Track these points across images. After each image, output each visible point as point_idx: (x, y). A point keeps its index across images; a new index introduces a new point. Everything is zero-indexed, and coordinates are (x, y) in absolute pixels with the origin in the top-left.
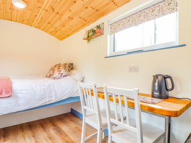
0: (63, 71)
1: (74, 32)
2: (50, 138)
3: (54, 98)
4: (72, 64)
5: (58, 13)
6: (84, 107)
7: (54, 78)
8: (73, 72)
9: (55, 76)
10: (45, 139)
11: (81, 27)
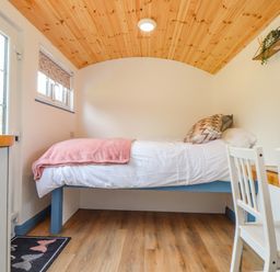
0: (209, 130)
1: (236, 51)
2: (178, 246)
3: (188, 177)
4: (231, 117)
5: (203, 21)
6: (239, 201)
7: (194, 142)
8: (231, 131)
9: (195, 138)
10: (171, 246)
11: (249, 36)
